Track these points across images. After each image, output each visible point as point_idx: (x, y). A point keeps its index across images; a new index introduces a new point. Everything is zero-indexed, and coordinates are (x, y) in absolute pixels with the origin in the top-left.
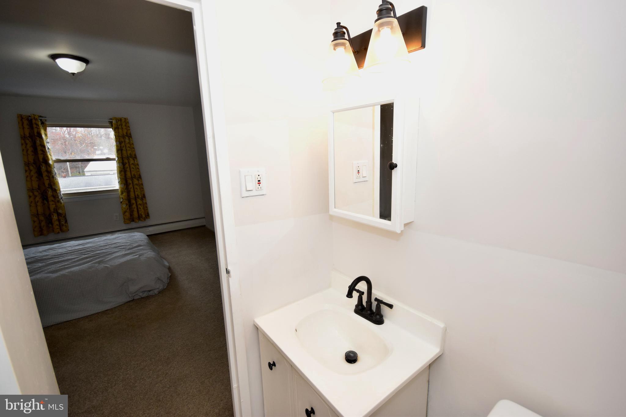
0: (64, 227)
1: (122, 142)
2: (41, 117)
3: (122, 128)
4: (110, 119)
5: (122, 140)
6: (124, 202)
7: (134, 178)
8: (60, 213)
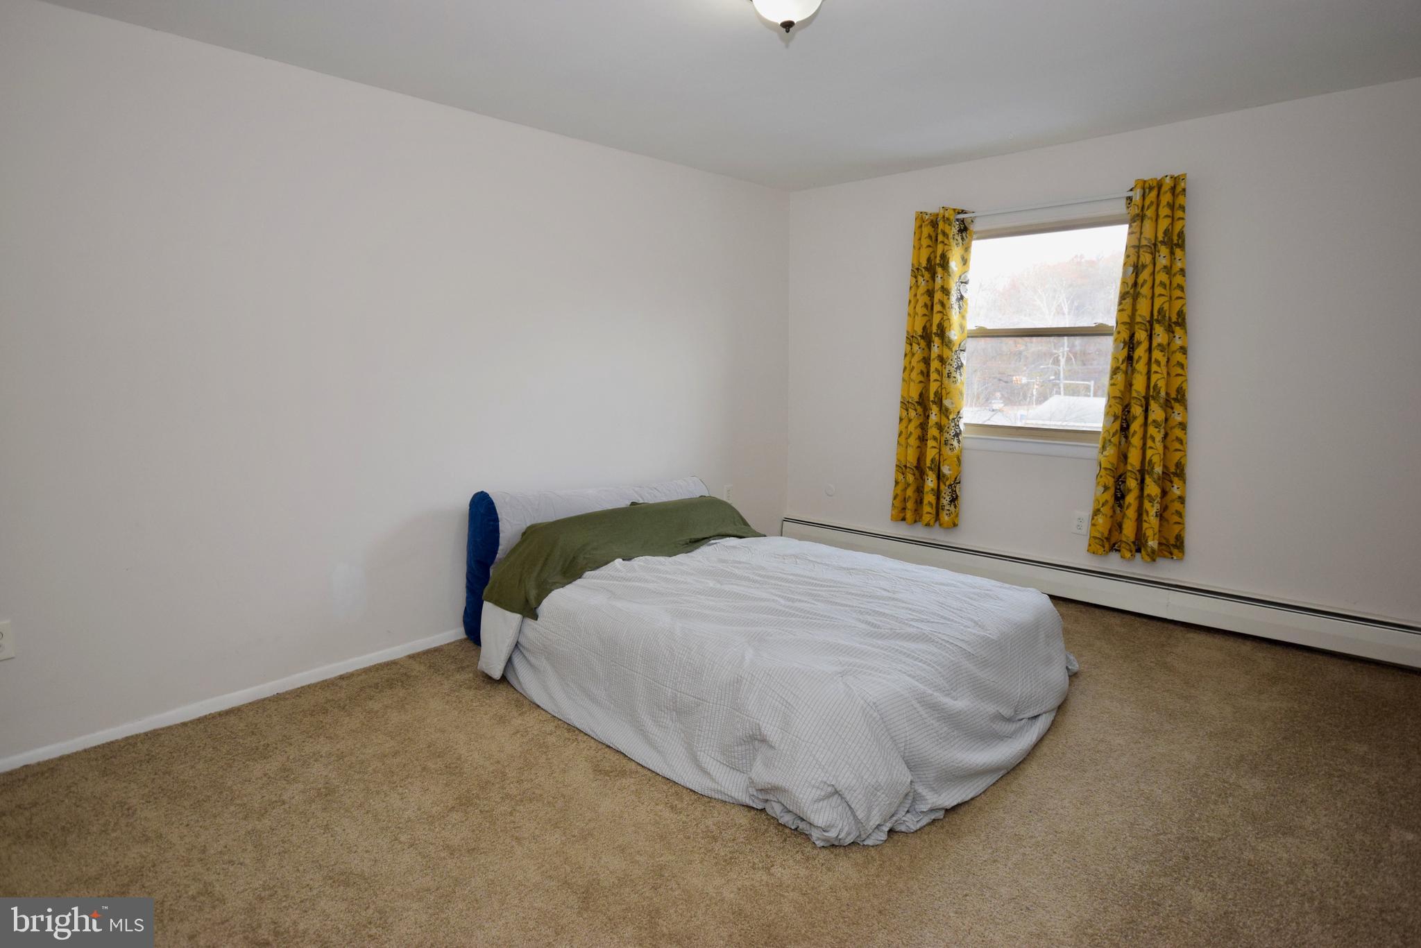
0: (946, 512)
1: (1145, 266)
2: (963, 212)
3: (1157, 216)
4: (1128, 190)
5: (1146, 258)
6: (1102, 477)
7: (1154, 398)
8: (944, 476)
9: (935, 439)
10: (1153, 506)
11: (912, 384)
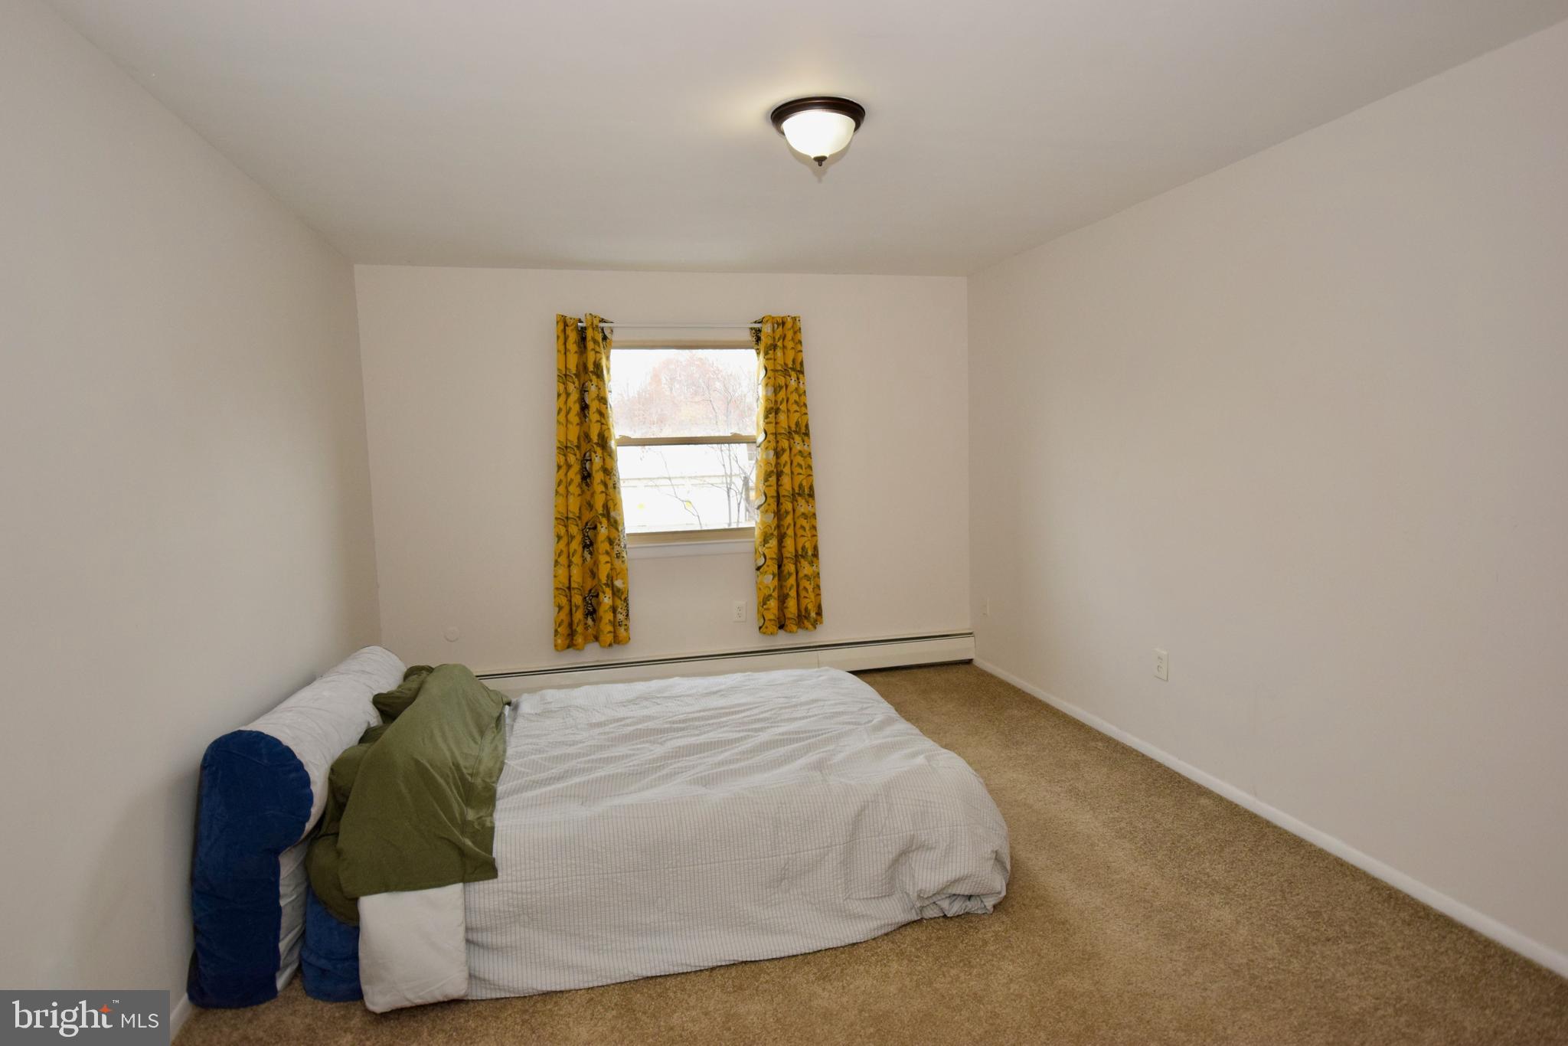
0: (622, 630)
1: (781, 387)
3: (784, 347)
4: (755, 322)
5: (781, 380)
6: (768, 566)
7: (799, 494)
8: (619, 590)
9: (607, 553)
10: (810, 584)
11: (571, 499)
